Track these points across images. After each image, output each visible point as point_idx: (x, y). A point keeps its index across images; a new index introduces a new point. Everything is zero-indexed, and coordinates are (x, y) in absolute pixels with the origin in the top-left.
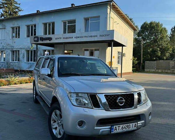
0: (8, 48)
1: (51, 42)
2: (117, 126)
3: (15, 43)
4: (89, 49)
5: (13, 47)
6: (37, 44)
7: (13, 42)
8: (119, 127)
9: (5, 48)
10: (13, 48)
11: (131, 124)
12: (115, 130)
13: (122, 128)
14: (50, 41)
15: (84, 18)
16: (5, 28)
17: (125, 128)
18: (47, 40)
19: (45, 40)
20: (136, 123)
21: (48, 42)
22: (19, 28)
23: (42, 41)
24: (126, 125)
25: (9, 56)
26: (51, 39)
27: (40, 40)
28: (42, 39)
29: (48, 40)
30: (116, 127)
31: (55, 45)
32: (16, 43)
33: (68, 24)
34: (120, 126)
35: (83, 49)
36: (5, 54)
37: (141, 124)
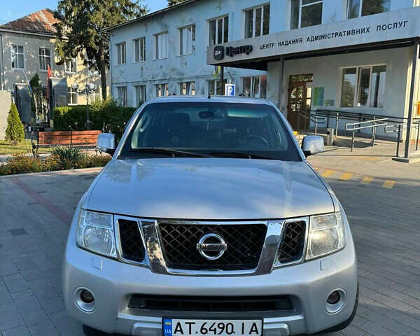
0: (172, 77)
2: (182, 322)
3: (186, 64)
4: (357, 67)
5: (183, 75)
6: (222, 65)
7: (182, 63)
8: (190, 324)
9: (168, 78)
11: (237, 324)
12: (176, 331)
13: (202, 329)
14: (248, 54)
16: (167, 32)
17: (215, 330)
18: (241, 53)
19: (238, 53)
20: (258, 322)
21: (244, 57)
22: (194, 27)
24: (218, 322)
26: (251, 50)
27: (227, 54)
29: (244, 52)
30: (179, 324)
31: (269, 64)
32: (188, 63)
33: (303, 4)
34: (194, 323)
35: (341, 69)
36: (168, 91)
37: (286, 326)
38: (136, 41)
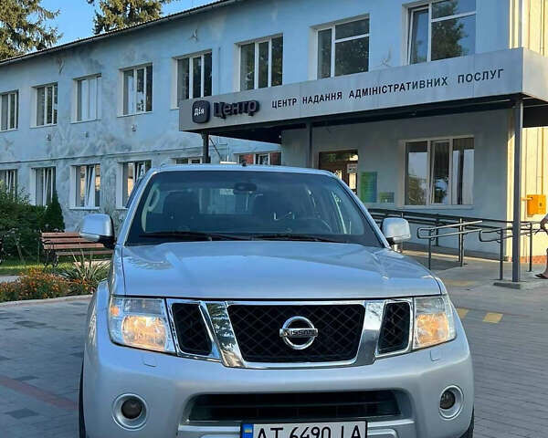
0: (109, 152)
1: (258, 119)
2: (267, 427)
4: (429, 140)
5: (130, 149)
6: (206, 133)
7: (127, 130)
9: (99, 154)
10: (126, 151)
11: (335, 426)
13: (292, 436)
14: (252, 114)
15: (404, 6)
16: (99, 75)
17: (308, 437)
18: (241, 113)
19: (236, 113)
20: (361, 425)
21: (244, 119)
22: (150, 68)
23: (224, 117)
25: (115, 184)
26: (257, 110)
27: (216, 114)
28: (223, 110)
29: (246, 112)
31: (282, 133)
33: (336, 39)
34: (282, 429)
35: (403, 143)
36: (98, 179)
37: (393, 433)
38: (40, 89)
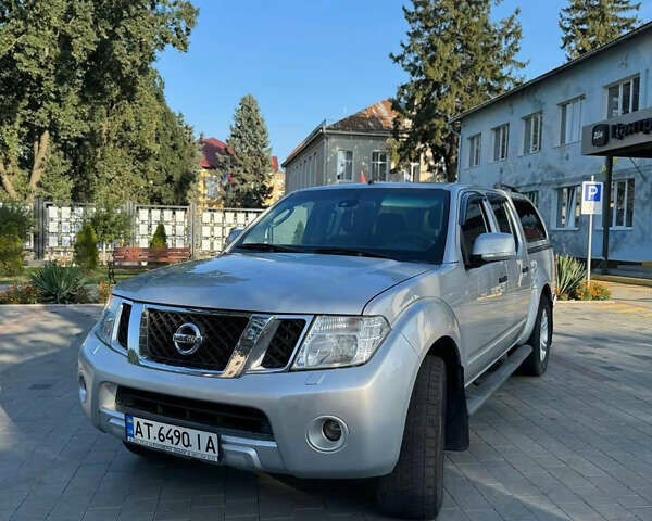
8: (149, 425)
11: (193, 433)
13: (160, 434)
14: (647, 133)
17: (171, 438)
18: (637, 132)
19: (631, 133)
20: (214, 437)
21: (641, 138)
23: (621, 138)
24: (174, 428)
25: (550, 208)
28: (620, 131)
29: (641, 130)
30: (139, 424)
32: (570, 157)
34: (152, 426)
37: (254, 453)
38: (497, 130)
